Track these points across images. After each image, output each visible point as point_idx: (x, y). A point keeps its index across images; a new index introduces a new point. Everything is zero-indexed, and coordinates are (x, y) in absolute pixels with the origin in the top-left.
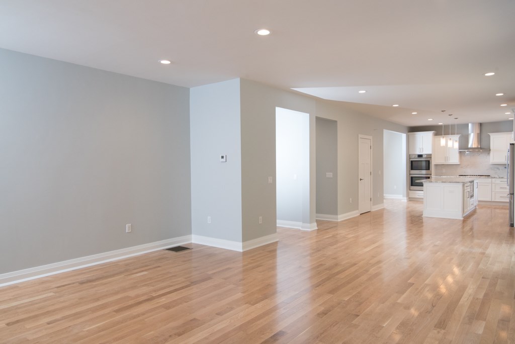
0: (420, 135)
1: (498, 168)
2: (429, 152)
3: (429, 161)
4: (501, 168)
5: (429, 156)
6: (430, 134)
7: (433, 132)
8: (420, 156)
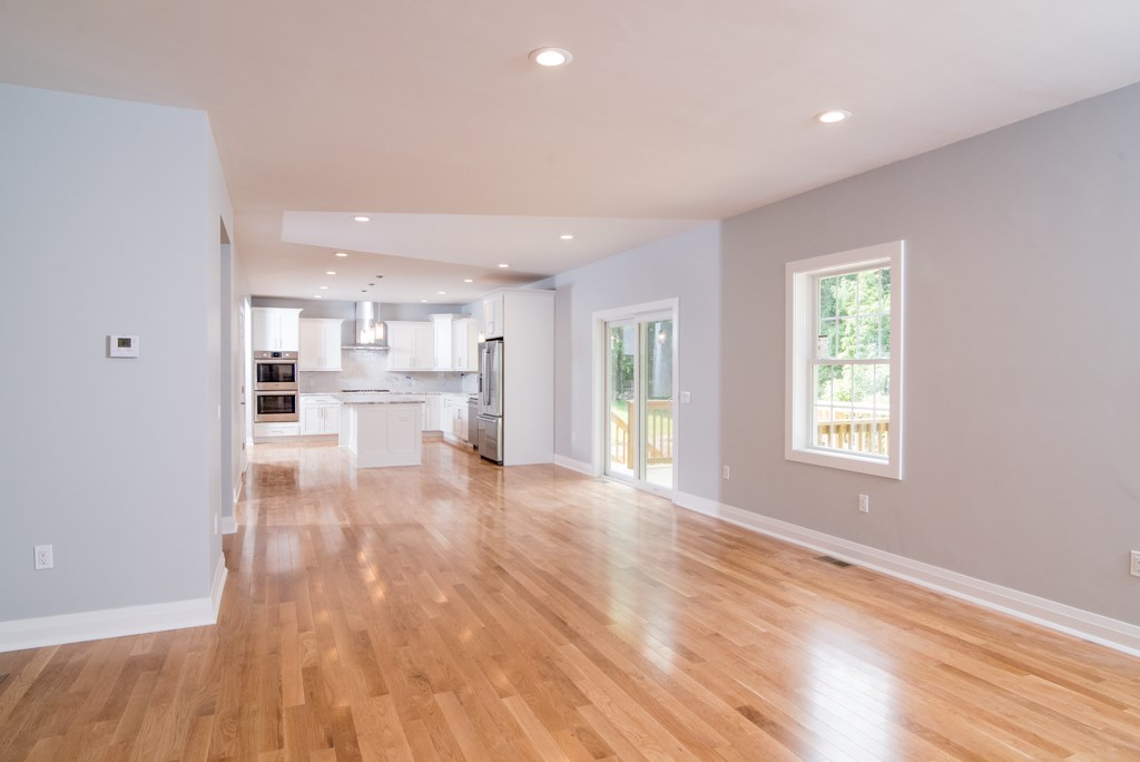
0: (275, 315)
1: (396, 379)
2: (295, 349)
3: (293, 365)
4: (399, 376)
5: (295, 355)
6: (295, 313)
7: (300, 310)
8: (276, 355)
